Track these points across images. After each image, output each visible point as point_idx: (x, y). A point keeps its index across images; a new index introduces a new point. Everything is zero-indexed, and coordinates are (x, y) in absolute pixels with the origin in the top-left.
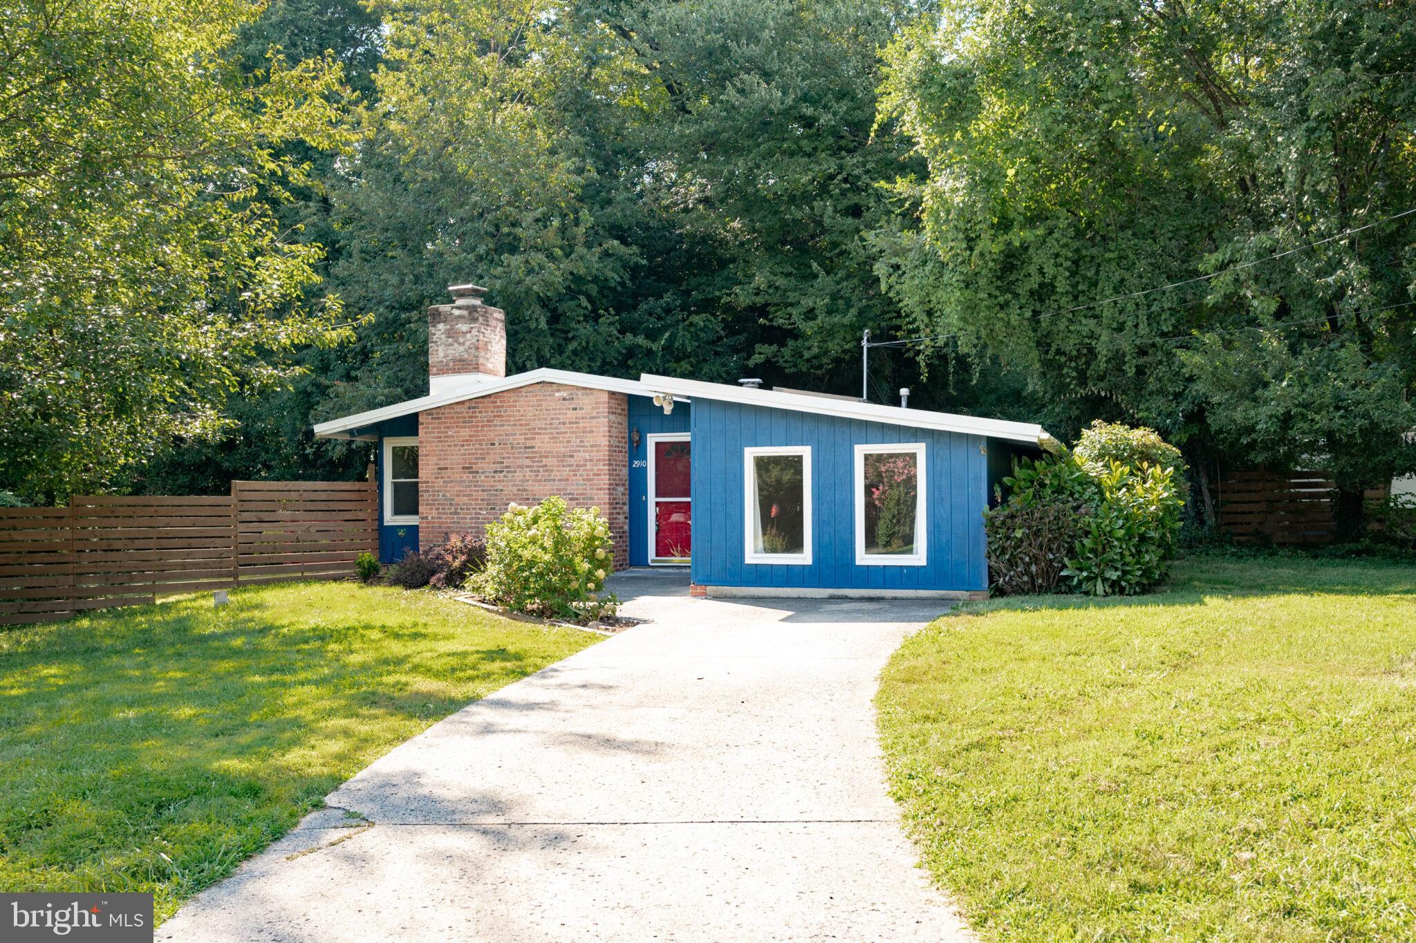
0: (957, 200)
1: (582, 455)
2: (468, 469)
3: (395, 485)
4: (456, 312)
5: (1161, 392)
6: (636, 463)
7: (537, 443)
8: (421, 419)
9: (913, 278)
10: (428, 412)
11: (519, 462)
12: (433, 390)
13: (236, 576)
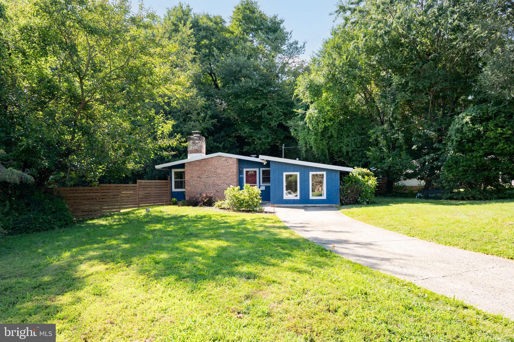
0: (316, 115)
1: (230, 174)
2: (199, 177)
3: (175, 181)
4: (195, 138)
5: (356, 160)
6: (241, 176)
7: (218, 171)
8: (186, 165)
9: (301, 133)
10: (188, 163)
11: (213, 175)
12: (189, 157)
13: (139, 204)
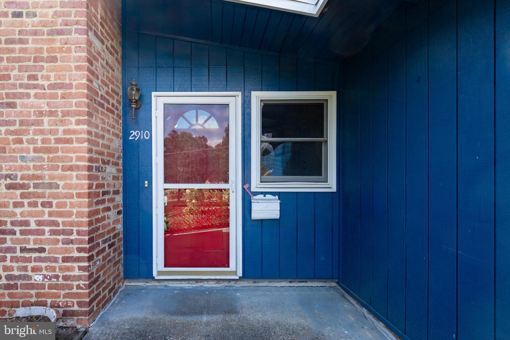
6: (134, 134)
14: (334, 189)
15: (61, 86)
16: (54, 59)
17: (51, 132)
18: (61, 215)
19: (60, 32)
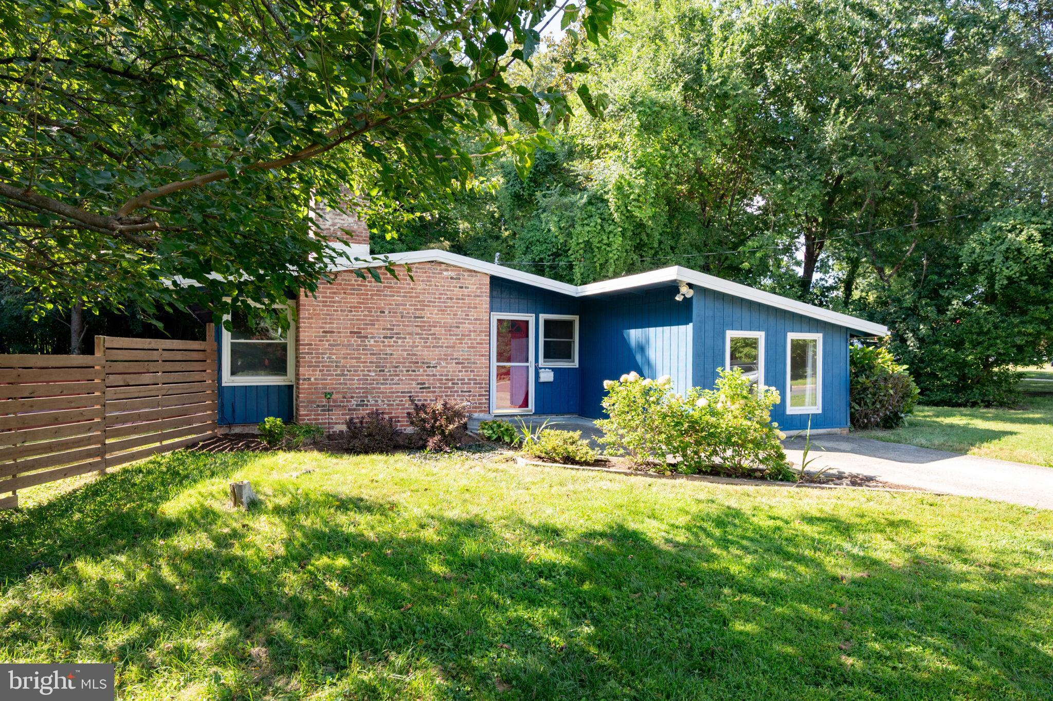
1: (467, 326)
2: (356, 333)
7: (427, 314)
11: (409, 329)
13: (103, 453)
14: (577, 366)
15: (479, 319)
16: (476, 308)
17: (475, 339)
18: (478, 376)
19: (478, 296)
